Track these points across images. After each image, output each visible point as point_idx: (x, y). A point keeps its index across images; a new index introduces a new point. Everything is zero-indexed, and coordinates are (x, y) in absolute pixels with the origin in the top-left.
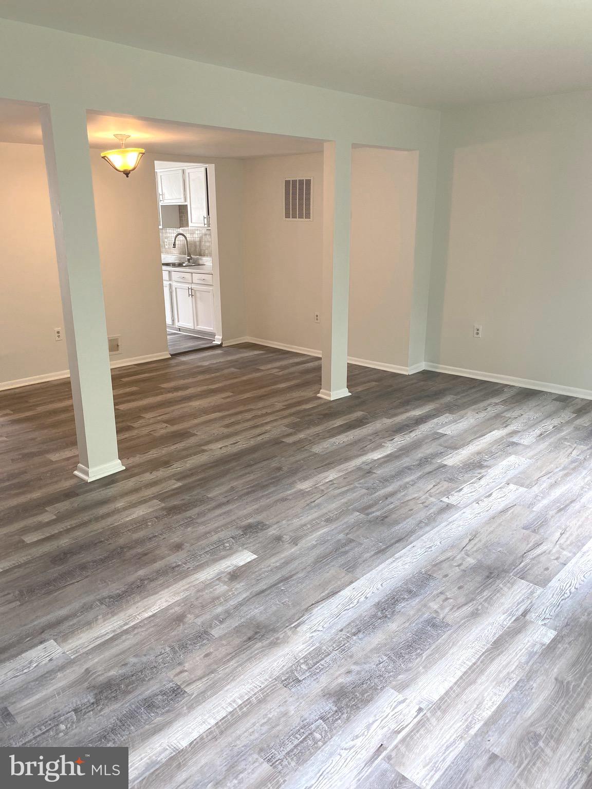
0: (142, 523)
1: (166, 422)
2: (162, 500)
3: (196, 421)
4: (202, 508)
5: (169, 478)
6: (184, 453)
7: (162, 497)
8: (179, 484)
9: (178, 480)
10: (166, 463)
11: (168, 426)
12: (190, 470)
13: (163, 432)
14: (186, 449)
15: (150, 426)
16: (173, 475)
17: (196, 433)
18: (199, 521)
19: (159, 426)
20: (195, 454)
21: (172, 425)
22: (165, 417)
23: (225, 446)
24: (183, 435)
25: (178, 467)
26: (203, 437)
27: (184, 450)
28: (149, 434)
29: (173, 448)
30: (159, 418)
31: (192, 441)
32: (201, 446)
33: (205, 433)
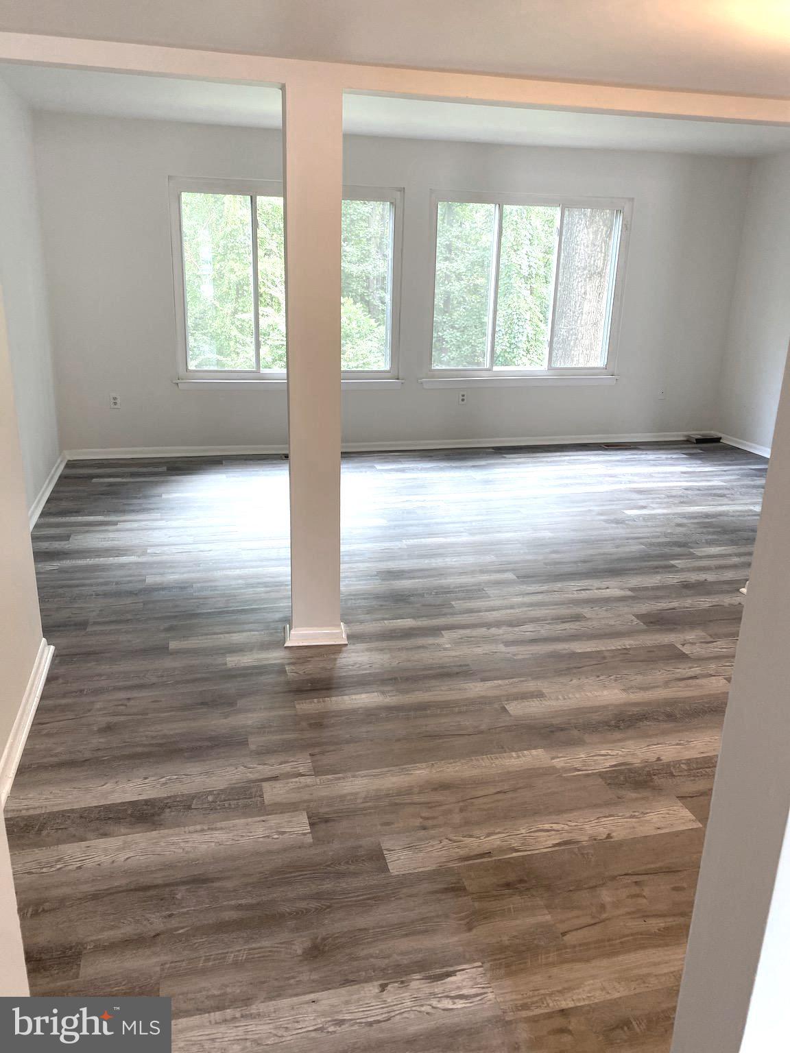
0: (710, 543)
1: (683, 657)
2: (692, 554)
3: (628, 643)
4: (654, 540)
5: (682, 570)
6: (660, 593)
7: (692, 556)
8: (673, 562)
9: (673, 566)
10: (686, 586)
11: (679, 646)
12: (657, 573)
13: (691, 636)
14: (657, 598)
15: (712, 655)
16: (677, 571)
17: (636, 620)
18: (659, 534)
19: (697, 650)
20: (646, 589)
21: (671, 646)
22: (684, 670)
23: (600, 589)
24: (657, 621)
25: (672, 579)
26: (626, 609)
27: (661, 597)
28: (716, 637)
29: (675, 604)
30: (696, 670)
31: (644, 608)
32: (634, 597)
33: (619, 616)
